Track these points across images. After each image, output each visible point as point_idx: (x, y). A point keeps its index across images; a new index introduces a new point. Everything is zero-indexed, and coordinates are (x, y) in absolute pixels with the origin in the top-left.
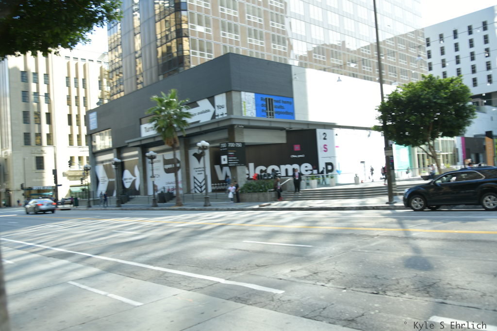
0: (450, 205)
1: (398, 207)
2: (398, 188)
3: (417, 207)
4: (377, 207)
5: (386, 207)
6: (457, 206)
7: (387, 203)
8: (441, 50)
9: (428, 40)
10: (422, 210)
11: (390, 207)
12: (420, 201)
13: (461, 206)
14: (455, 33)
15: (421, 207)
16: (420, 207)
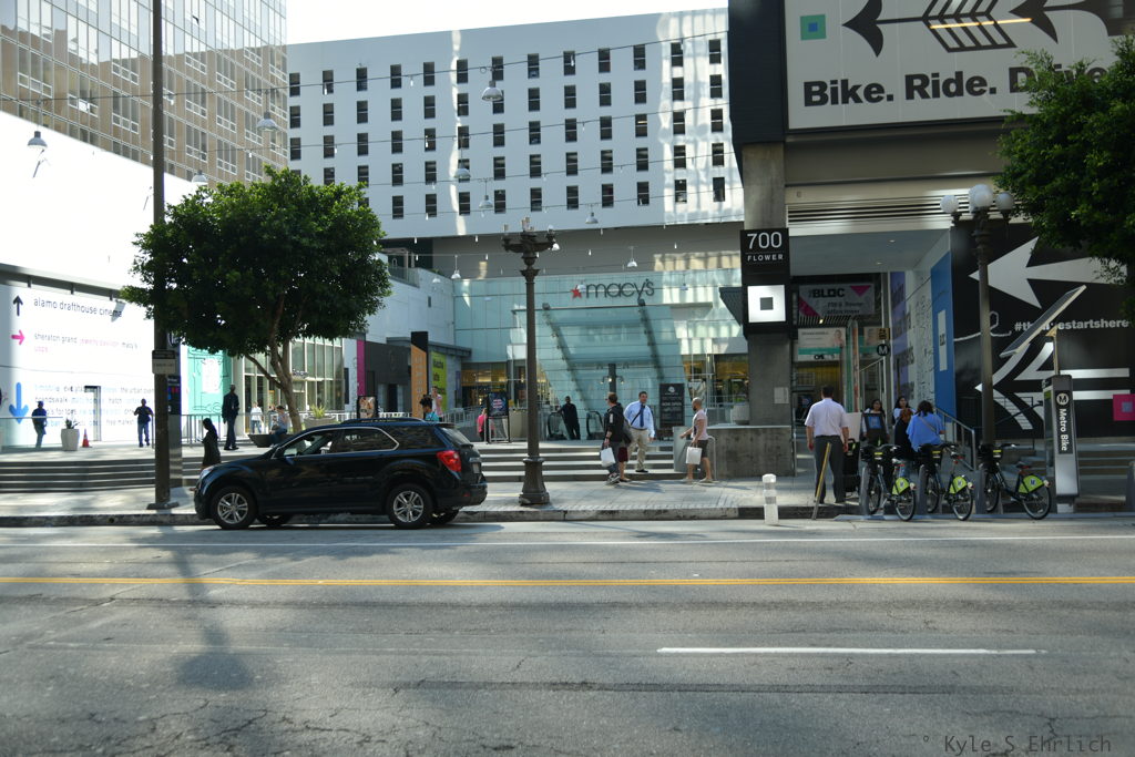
0: (314, 513)
1: (179, 519)
2: (185, 467)
3: (231, 517)
4: (121, 516)
5: (148, 519)
6: (332, 518)
7: (150, 507)
8: (325, 113)
9: (295, 79)
10: (243, 526)
11: (158, 519)
13: (341, 517)
14: (362, 76)
15: (240, 519)
16: (238, 518)
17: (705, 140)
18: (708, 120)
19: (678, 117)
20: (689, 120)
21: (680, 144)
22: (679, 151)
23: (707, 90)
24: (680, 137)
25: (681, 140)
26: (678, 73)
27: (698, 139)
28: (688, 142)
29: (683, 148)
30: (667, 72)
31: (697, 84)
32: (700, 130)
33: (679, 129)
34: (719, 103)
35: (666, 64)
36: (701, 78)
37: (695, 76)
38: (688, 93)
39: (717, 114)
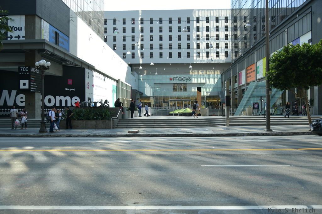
17: (204, 42)
19: (198, 36)
20: (200, 37)
21: (198, 43)
22: (198, 45)
24: (198, 41)
26: (198, 25)
28: (200, 42)
30: (195, 24)
31: (203, 28)
32: (203, 40)
33: (198, 39)
34: (208, 33)
35: (195, 22)
36: (204, 26)
37: (202, 26)
38: (200, 30)
39: (208, 36)
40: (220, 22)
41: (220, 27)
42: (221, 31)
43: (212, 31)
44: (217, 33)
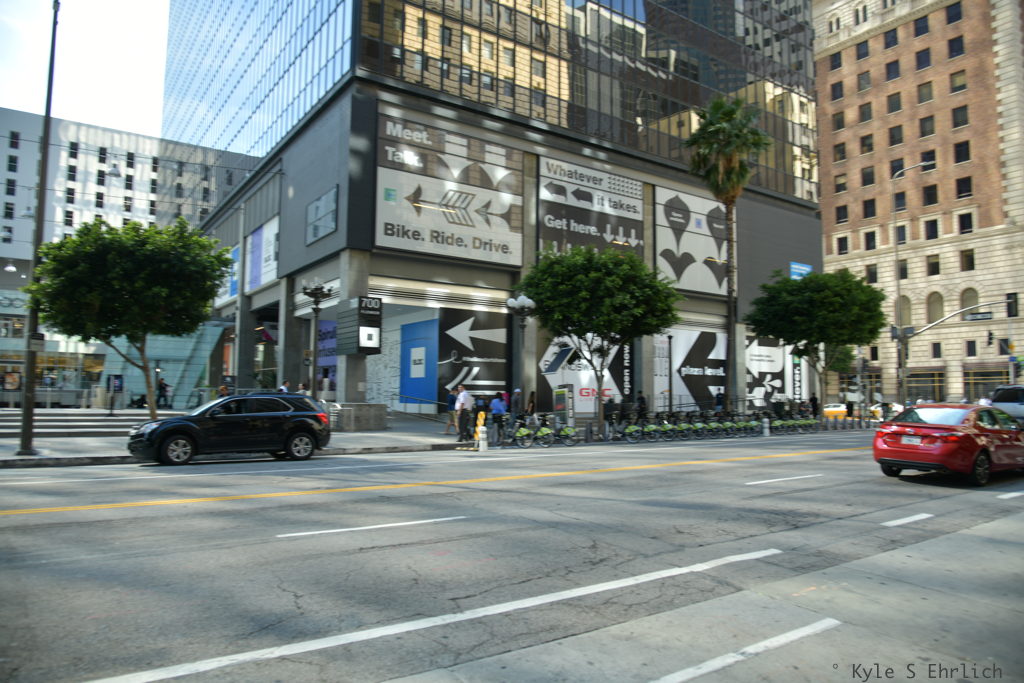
12: (185, 446)
17: (89, 210)
18: (93, 199)
19: (71, 192)
20: (78, 196)
21: (70, 209)
22: (69, 215)
23: (94, 178)
24: (70, 205)
25: (70, 207)
26: (73, 162)
27: (84, 208)
28: (76, 209)
29: (71, 213)
30: (64, 160)
31: (87, 173)
32: (87, 203)
33: (70, 200)
34: (102, 189)
35: (64, 154)
36: (90, 170)
37: (86, 167)
38: (79, 176)
39: (100, 196)
40: (138, 166)
41: (137, 179)
42: (141, 191)
43: (115, 186)
44: (129, 193)
